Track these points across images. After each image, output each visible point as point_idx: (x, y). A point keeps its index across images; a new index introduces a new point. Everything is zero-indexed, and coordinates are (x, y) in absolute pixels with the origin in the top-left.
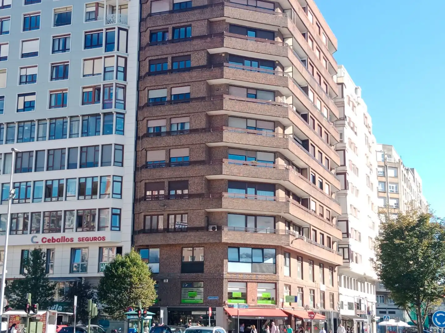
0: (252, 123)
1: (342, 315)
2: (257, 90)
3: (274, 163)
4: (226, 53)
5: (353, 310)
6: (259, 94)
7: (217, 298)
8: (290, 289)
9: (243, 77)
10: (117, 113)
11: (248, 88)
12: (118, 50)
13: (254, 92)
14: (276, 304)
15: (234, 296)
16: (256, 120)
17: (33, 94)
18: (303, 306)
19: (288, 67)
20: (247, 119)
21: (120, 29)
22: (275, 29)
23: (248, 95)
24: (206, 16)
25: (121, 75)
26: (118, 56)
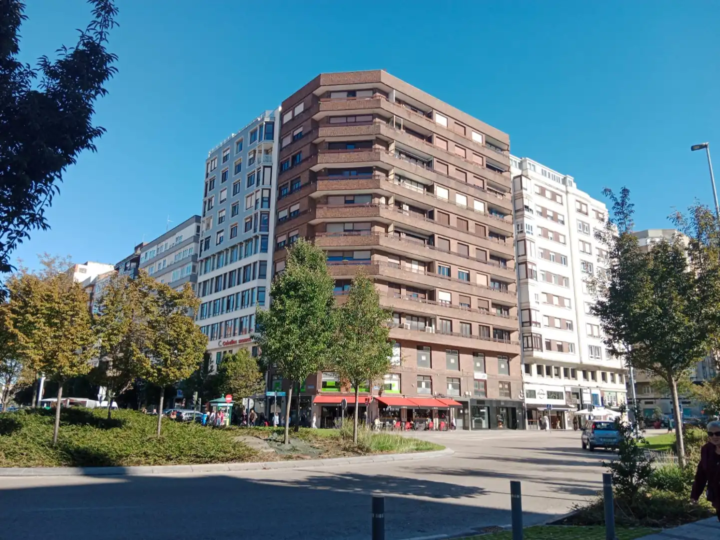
0: (349, 227)
1: (527, 404)
2: (354, 195)
3: (370, 259)
4: (325, 169)
5: (563, 399)
6: (357, 199)
7: (312, 387)
8: (400, 377)
9: (336, 186)
10: (262, 235)
11: (345, 196)
12: (263, 184)
13: (351, 198)
14: (369, 391)
15: (328, 385)
16: (353, 223)
17: (222, 231)
18: (432, 394)
19: (391, 170)
20: (344, 223)
21: (265, 167)
22: (373, 138)
23: (346, 202)
24: (309, 141)
25: (266, 204)
26: (263, 189)
